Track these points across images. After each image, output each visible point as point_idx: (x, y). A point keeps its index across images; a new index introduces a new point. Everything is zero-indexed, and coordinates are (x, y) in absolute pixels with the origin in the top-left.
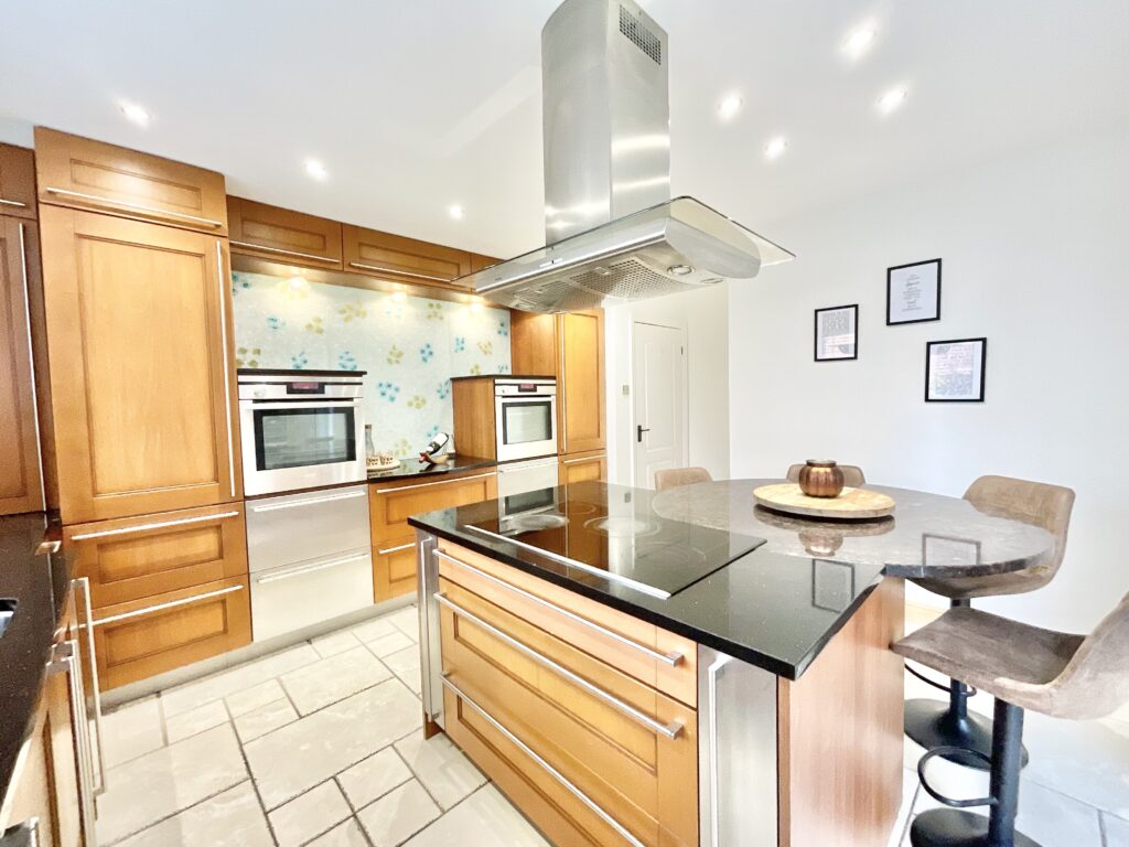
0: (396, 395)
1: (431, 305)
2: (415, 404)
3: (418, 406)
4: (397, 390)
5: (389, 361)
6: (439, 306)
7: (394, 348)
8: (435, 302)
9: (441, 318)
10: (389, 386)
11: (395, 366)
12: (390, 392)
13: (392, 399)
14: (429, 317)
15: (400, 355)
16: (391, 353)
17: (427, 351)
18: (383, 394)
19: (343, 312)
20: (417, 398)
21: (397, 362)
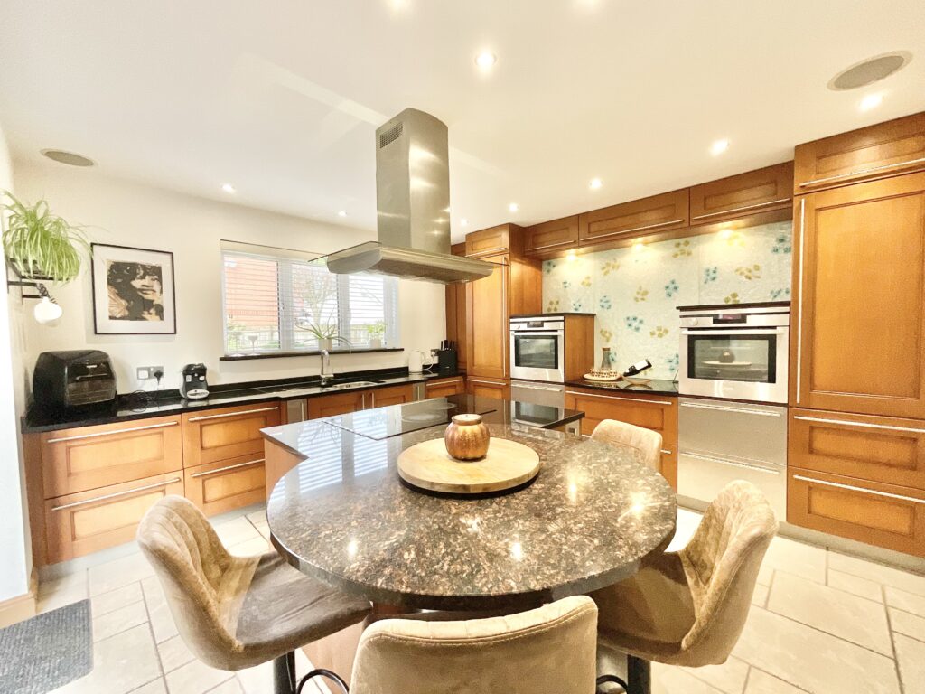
0: (641, 326)
1: (678, 245)
2: (657, 332)
3: (661, 336)
4: (641, 322)
5: (636, 299)
6: (687, 243)
7: (640, 288)
8: (682, 241)
9: (689, 254)
10: (635, 319)
11: (640, 302)
12: (635, 324)
13: (637, 329)
14: (676, 255)
15: (646, 293)
16: (638, 293)
17: (672, 286)
18: (630, 325)
19: (603, 269)
20: (659, 329)
21: (643, 299)
